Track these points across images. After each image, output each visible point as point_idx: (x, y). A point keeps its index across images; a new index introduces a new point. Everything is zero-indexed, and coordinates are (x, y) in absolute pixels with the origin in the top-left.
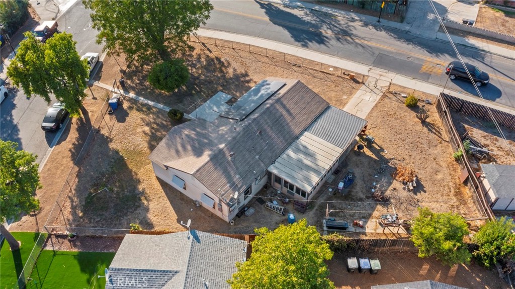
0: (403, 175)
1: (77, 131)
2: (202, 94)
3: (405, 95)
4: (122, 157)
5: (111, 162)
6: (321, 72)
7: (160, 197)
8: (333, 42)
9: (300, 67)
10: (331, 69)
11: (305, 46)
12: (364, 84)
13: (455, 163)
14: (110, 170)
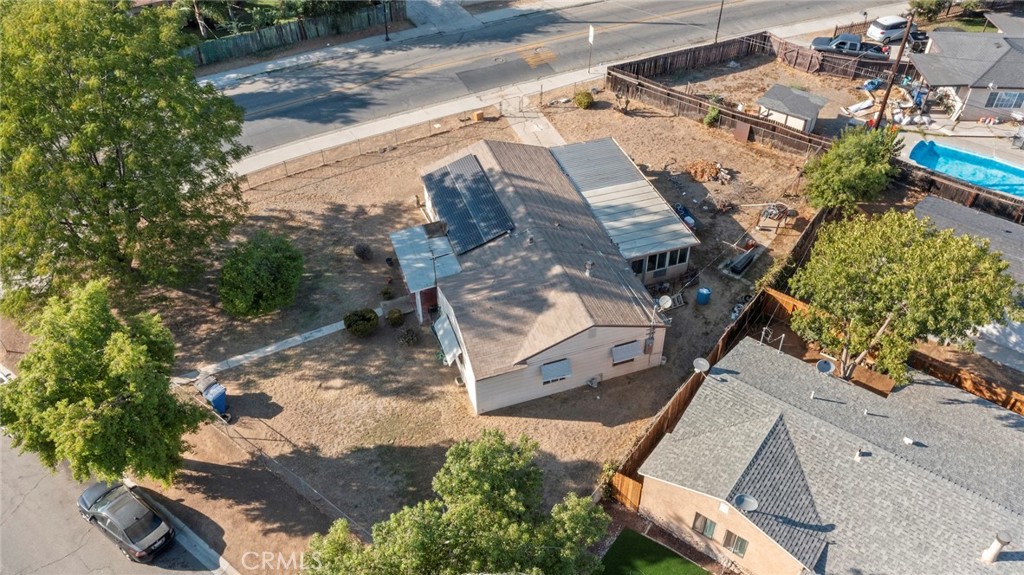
0: (703, 171)
1: (214, 498)
2: (328, 274)
3: (565, 99)
4: (380, 447)
5: (377, 468)
6: (431, 136)
7: (536, 429)
8: (378, 95)
9: (394, 149)
10: (437, 126)
11: (348, 122)
12: (503, 116)
13: (711, 130)
14: (397, 477)
